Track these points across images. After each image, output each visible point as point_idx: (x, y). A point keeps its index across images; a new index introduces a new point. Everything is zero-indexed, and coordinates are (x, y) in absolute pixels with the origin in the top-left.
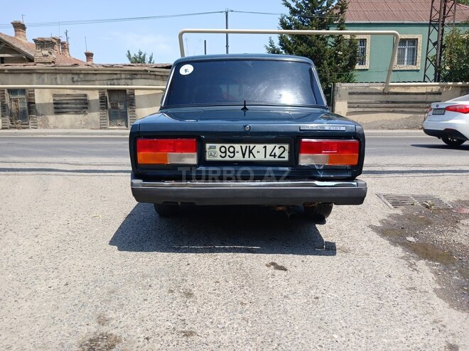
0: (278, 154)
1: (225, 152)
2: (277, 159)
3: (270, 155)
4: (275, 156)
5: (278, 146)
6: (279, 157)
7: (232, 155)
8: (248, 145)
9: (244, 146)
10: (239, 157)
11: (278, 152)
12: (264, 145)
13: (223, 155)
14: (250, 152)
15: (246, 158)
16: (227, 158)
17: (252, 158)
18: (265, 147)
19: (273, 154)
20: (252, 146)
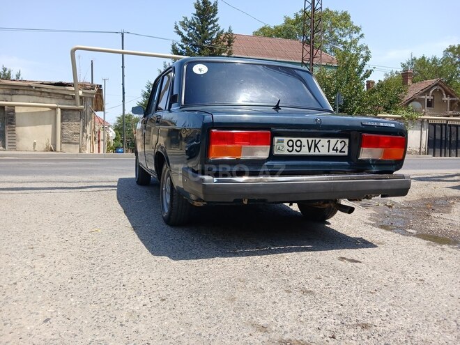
0: (339, 149)
1: (293, 146)
2: (338, 153)
3: (333, 150)
4: (337, 150)
5: (340, 140)
6: (340, 151)
7: (298, 149)
8: (314, 139)
9: (310, 140)
10: (305, 151)
11: (339, 146)
12: (327, 139)
13: (290, 149)
14: (316, 146)
15: (312, 153)
16: (294, 153)
17: (317, 153)
18: (329, 141)
19: (335, 148)
20: (317, 140)
